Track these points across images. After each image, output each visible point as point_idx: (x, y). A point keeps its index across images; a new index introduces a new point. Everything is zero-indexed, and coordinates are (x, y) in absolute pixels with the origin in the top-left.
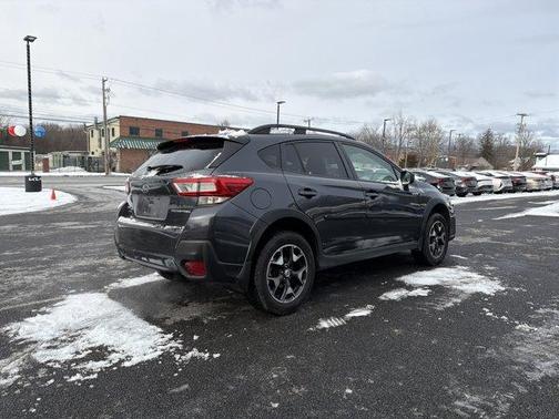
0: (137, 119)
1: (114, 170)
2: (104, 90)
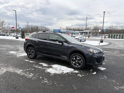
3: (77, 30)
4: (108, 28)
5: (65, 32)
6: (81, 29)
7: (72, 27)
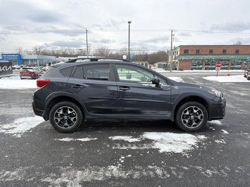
0: (188, 46)
1: (176, 69)
2: (172, 35)
3: (61, 56)
4: (118, 52)
5: (35, 60)
6: (69, 54)
7: (50, 49)
